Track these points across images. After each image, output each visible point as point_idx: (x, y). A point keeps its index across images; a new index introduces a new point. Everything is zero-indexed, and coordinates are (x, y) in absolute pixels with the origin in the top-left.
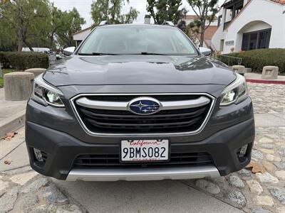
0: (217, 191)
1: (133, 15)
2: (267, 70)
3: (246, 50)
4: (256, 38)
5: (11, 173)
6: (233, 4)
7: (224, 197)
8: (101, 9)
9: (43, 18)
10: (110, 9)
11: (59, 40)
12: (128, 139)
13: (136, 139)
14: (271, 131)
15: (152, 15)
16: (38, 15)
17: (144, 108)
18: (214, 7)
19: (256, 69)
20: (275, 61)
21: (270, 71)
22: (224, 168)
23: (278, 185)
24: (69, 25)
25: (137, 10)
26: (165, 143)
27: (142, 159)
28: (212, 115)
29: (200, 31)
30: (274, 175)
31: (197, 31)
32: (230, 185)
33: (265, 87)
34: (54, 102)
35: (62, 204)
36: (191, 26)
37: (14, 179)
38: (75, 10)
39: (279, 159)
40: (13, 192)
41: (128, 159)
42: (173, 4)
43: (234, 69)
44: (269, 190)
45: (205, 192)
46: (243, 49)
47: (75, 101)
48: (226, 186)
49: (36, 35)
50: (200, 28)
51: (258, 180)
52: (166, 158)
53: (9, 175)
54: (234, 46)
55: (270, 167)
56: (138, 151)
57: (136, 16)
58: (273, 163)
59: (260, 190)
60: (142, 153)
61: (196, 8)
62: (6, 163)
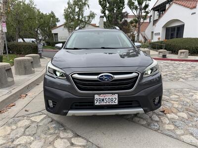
0: (145, 123)
1: (92, 16)
2: (181, 53)
3: (168, 39)
4: (175, 31)
5: (30, 116)
6: (159, 8)
7: (148, 126)
8: (71, 13)
9: (33, 20)
10: (77, 12)
11: (41, 33)
12: (98, 94)
13: (102, 94)
14: (178, 91)
15: (105, 16)
16: (30, 18)
17: (105, 79)
18: (147, 10)
19: (175, 51)
20: (187, 47)
21: (183, 53)
22: (146, 108)
23: (178, 119)
24: (48, 23)
25: (95, 13)
26: (116, 96)
27: (105, 104)
28: (139, 81)
29: (137, 26)
30: (176, 115)
31: (135, 26)
32: (152, 120)
33: (179, 64)
34: (60, 76)
35: (62, 130)
36: (131, 22)
37: (33, 119)
38: (52, 13)
39: (180, 107)
40: (34, 125)
41: (98, 104)
42: (119, 8)
43: (160, 52)
44: (173, 122)
45: (138, 124)
46: (166, 39)
47: (71, 76)
48: (149, 121)
49: (26, 30)
50: (137, 24)
51: (167, 117)
52: (117, 103)
53: (29, 117)
54: (160, 36)
55: (175, 111)
56: (103, 100)
57: (94, 17)
58: (177, 109)
59: (168, 122)
60: (105, 101)
61: (134, 11)
62: (26, 111)
